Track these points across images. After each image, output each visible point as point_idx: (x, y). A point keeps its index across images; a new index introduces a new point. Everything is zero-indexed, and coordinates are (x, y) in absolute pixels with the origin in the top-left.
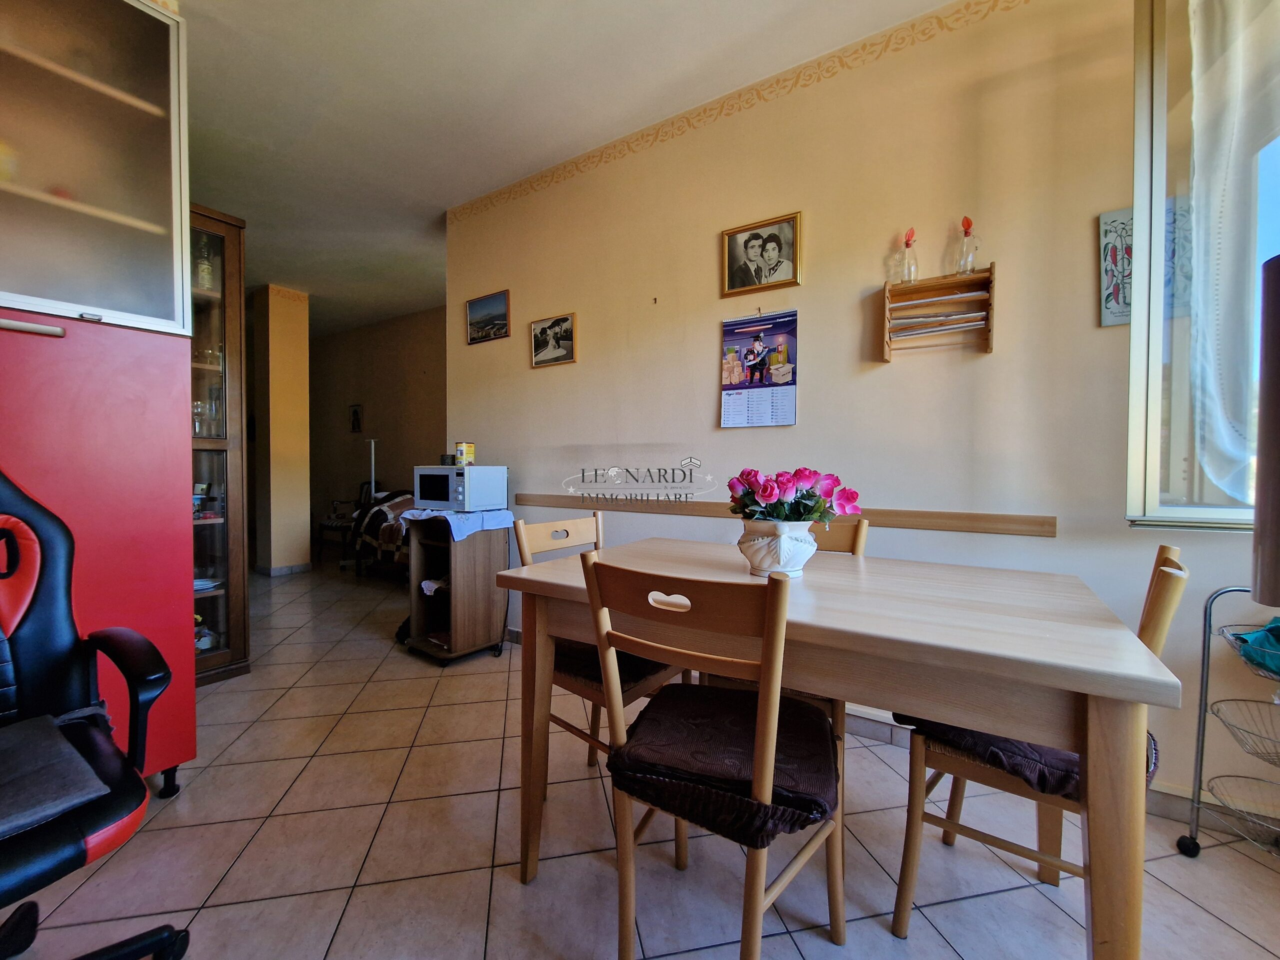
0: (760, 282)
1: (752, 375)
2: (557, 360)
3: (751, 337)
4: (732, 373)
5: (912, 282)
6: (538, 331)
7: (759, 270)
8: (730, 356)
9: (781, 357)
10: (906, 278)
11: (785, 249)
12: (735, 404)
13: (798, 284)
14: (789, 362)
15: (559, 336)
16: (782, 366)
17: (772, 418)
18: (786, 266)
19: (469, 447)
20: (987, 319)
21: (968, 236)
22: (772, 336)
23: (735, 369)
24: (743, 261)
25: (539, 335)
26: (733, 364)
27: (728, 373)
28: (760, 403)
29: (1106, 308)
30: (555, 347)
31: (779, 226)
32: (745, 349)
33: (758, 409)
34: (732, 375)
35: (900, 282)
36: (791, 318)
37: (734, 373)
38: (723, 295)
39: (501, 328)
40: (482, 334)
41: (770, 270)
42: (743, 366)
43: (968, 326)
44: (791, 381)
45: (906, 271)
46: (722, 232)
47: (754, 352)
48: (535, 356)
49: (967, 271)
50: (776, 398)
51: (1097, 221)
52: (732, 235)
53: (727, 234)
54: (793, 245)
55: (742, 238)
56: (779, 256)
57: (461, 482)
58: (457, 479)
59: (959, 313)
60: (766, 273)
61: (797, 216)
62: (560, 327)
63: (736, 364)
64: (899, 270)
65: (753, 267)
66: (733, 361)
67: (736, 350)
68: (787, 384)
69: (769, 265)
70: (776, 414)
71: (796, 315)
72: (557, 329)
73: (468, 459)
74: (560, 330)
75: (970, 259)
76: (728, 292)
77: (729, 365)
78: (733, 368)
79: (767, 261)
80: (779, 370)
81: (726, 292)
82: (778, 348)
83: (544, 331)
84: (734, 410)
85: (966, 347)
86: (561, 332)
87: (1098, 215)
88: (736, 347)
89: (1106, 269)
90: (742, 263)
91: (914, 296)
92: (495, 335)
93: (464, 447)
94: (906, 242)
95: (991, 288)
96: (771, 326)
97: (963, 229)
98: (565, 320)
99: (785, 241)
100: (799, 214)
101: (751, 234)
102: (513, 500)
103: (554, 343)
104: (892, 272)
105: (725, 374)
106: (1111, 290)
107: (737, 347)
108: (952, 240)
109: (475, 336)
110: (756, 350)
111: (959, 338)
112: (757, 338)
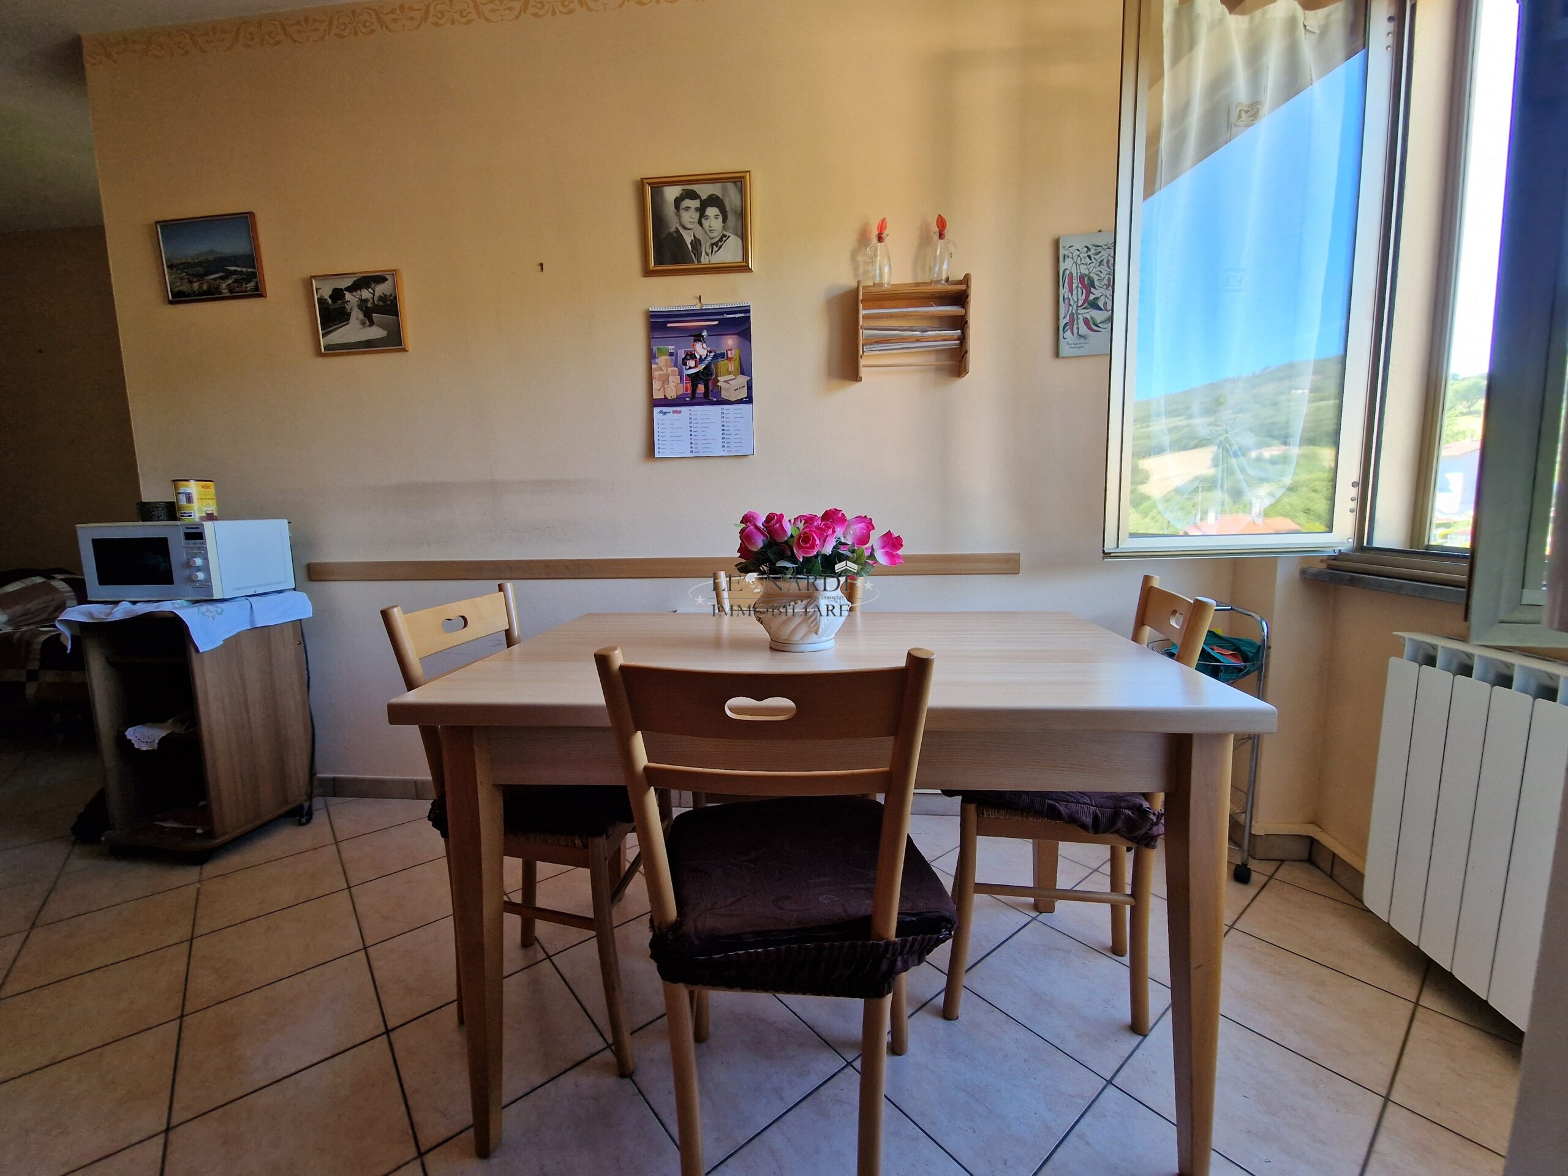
0: (699, 262)
1: (694, 387)
2: (368, 346)
3: (690, 336)
4: (666, 383)
5: (886, 286)
6: (326, 293)
7: (696, 243)
8: (662, 360)
9: (732, 366)
10: (877, 280)
11: (732, 219)
12: (672, 426)
13: (750, 270)
14: (742, 373)
15: (369, 305)
16: (734, 377)
17: (723, 446)
18: (733, 243)
19: (203, 487)
20: (963, 339)
21: (942, 239)
22: (719, 337)
23: (670, 378)
24: (674, 227)
25: (330, 301)
26: (667, 371)
27: (661, 382)
28: (706, 425)
29: (1064, 338)
30: (363, 324)
31: (722, 185)
32: (683, 351)
33: (703, 433)
34: (666, 386)
35: (872, 284)
36: (743, 315)
37: (668, 384)
38: (648, 273)
39: (243, 279)
40: (201, 286)
41: (712, 245)
42: (681, 374)
43: (943, 345)
44: (746, 398)
45: (878, 271)
46: (642, 179)
47: (696, 357)
48: (324, 335)
49: (941, 280)
50: (728, 420)
51: (1056, 244)
52: (658, 186)
53: (649, 184)
54: (742, 215)
55: (671, 193)
56: (724, 228)
57: (199, 548)
58: (188, 544)
59: (934, 329)
60: (708, 248)
61: (745, 176)
62: (370, 290)
63: (672, 371)
64: (870, 268)
65: (688, 239)
66: (667, 366)
67: (670, 351)
68: (740, 402)
69: (711, 238)
70: (728, 441)
71: (749, 311)
72: (366, 294)
73: (205, 509)
74: (372, 295)
75: (945, 267)
76: (654, 269)
77: (661, 372)
78: (668, 376)
79: (708, 232)
80: (730, 383)
81: (651, 268)
82: (727, 354)
83: (337, 294)
84: (672, 434)
85: (938, 369)
86: (373, 298)
87: (1057, 237)
88: (670, 347)
89: (1064, 297)
90: (673, 229)
91: (886, 303)
92: (231, 291)
93: (193, 488)
94: (879, 234)
95: (967, 303)
96: (716, 323)
97: (938, 229)
98: (380, 279)
99: (731, 208)
100: (748, 174)
101: (684, 190)
102: (303, 573)
103: (361, 316)
104: (861, 270)
105: (656, 385)
106: (1067, 320)
107: (671, 349)
108: (925, 241)
109: (185, 288)
110: (697, 353)
111: (931, 359)
112: (698, 338)
